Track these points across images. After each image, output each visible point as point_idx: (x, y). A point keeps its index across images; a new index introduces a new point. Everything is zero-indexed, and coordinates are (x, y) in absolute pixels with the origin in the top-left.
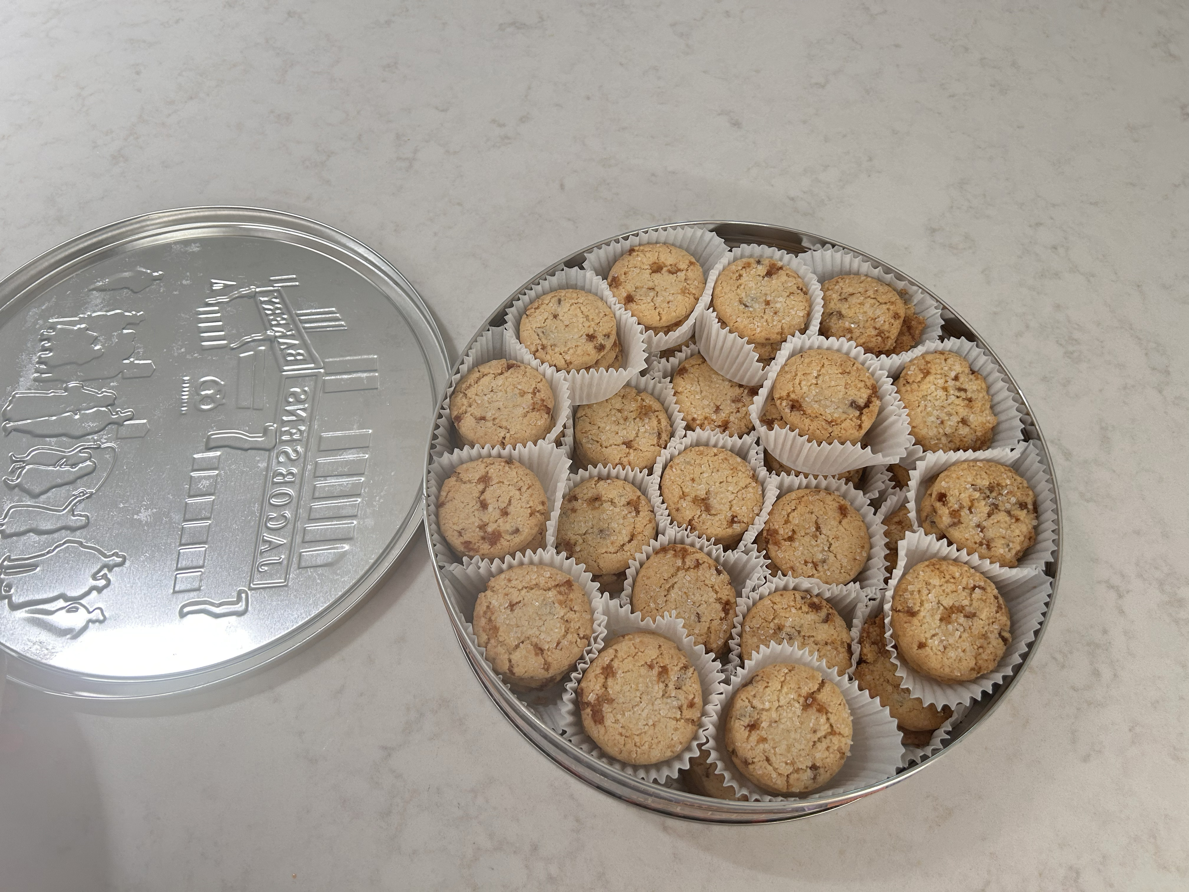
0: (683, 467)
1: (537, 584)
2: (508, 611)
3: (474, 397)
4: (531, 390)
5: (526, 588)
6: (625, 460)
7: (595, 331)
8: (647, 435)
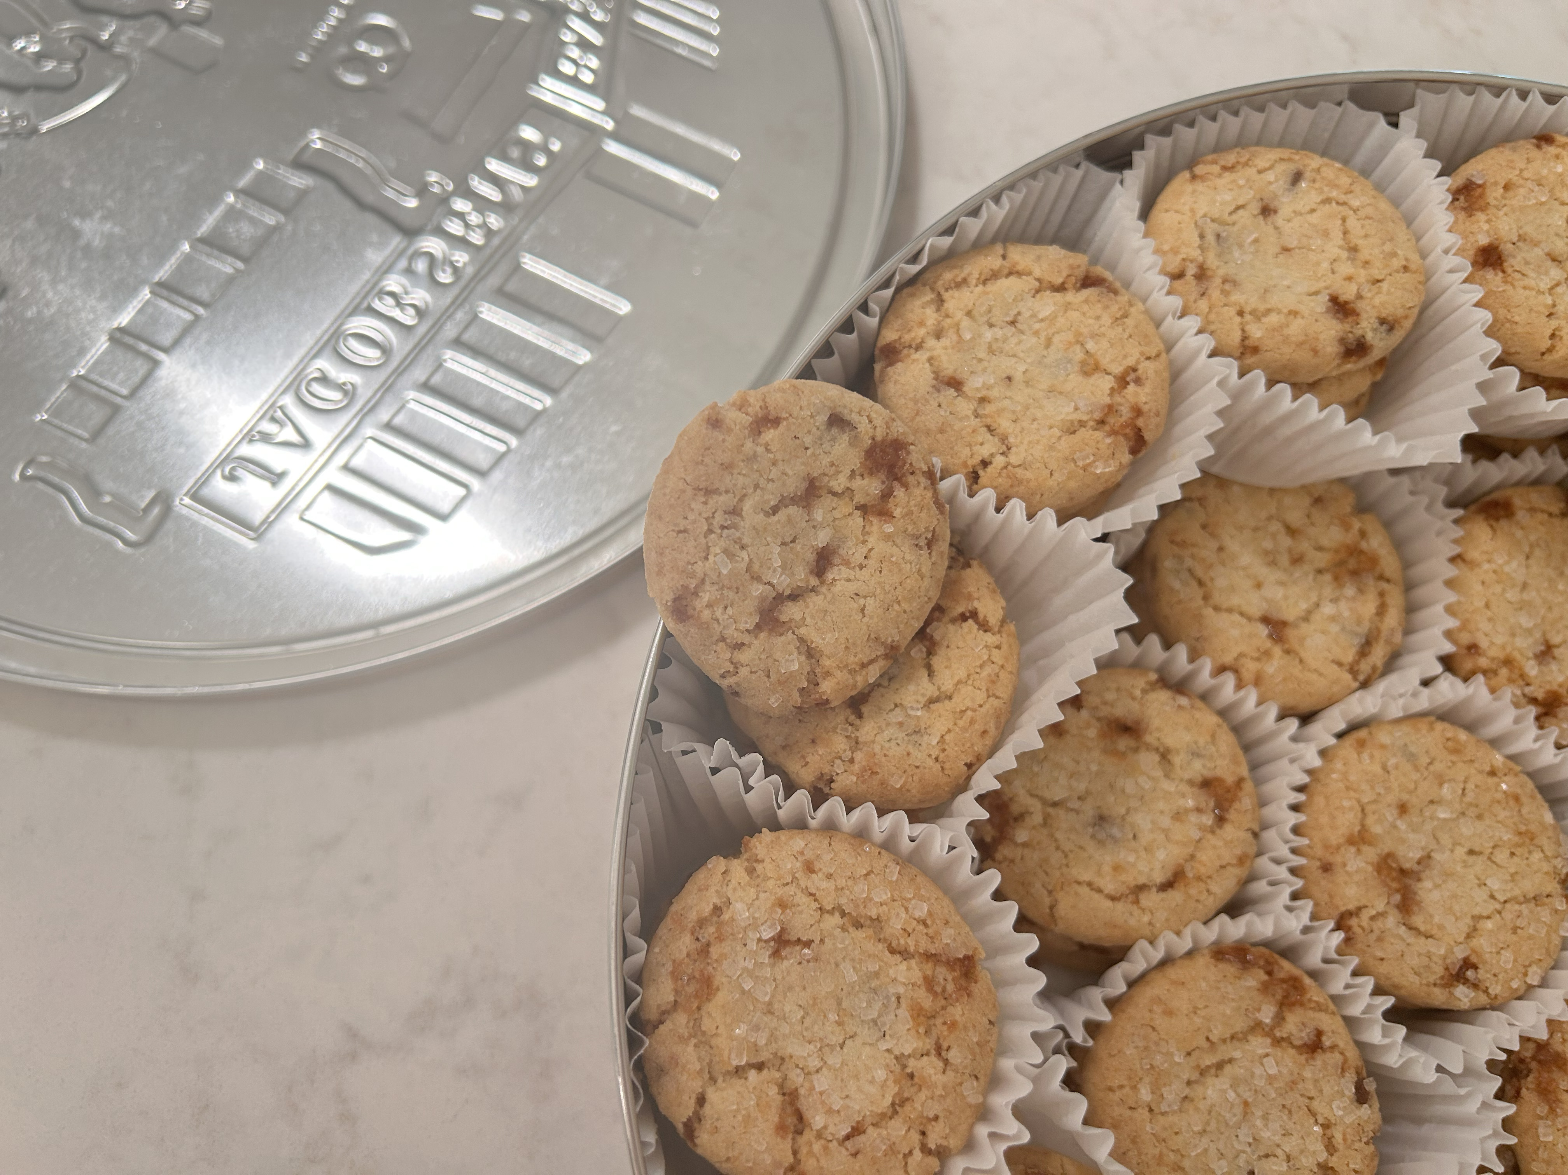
0: (1392, 761)
1: (878, 919)
2: (765, 957)
3: (959, 315)
4: (1117, 369)
5: (843, 914)
6: (1250, 668)
7: (1359, 297)
8: (1334, 628)
